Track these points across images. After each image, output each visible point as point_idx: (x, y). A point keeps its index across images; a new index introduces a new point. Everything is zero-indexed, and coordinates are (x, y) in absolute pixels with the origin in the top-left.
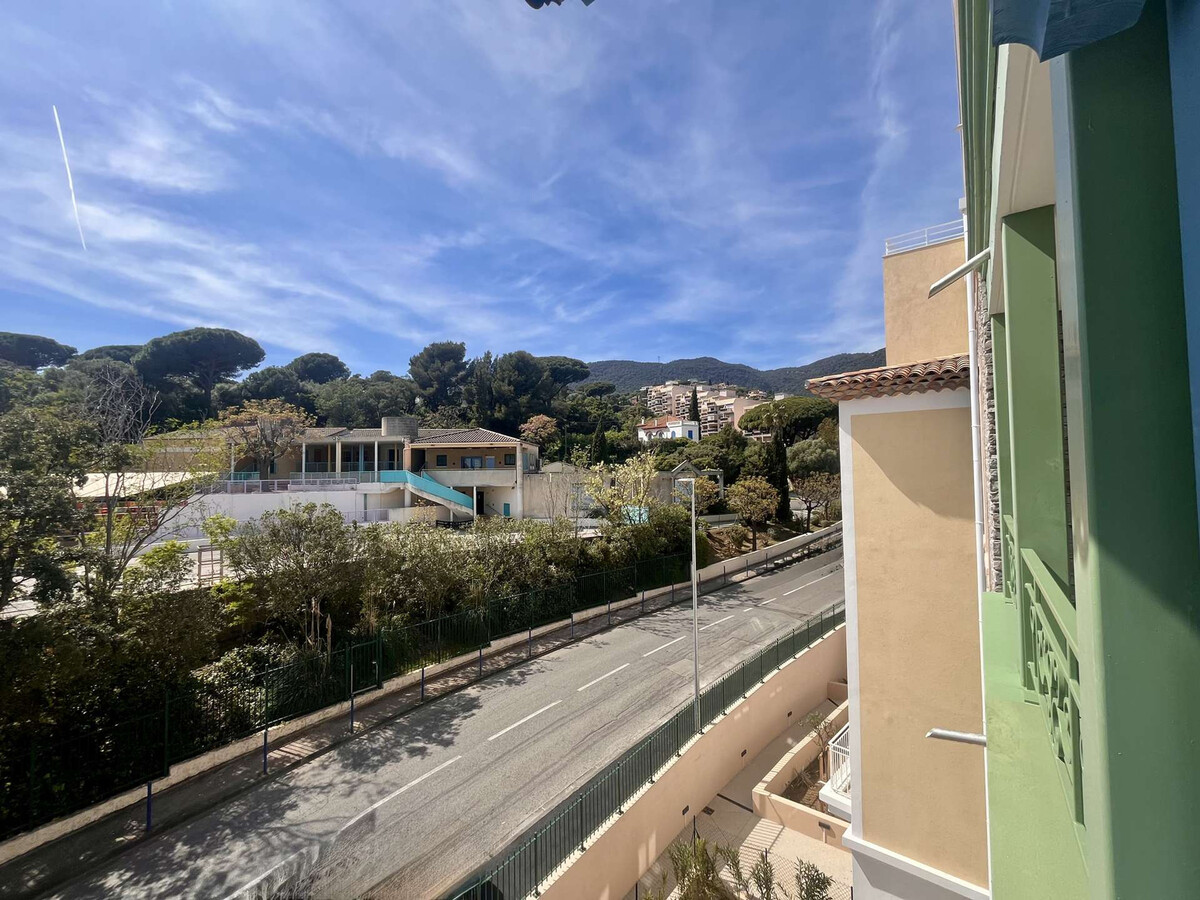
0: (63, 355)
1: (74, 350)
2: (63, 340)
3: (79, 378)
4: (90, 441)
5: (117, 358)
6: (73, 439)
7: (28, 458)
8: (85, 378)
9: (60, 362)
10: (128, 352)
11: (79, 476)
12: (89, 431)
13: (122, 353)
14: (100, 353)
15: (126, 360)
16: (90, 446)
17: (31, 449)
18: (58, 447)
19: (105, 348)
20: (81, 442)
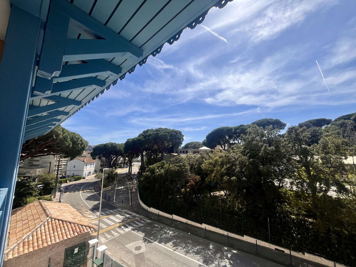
0: (328, 122)
1: (331, 120)
2: (327, 118)
3: (335, 127)
4: (347, 145)
5: (345, 119)
6: (341, 145)
7: (329, 151)
8: (337, 127)
9: (328, 124)
10: (348, 117)
11: (345, 157)
12: (345, 142)
13: (346, 117)
14: (339, 119)
15: (349, 119)
16: (347, 147)
17: (329, 148)
18: (337, 147)
19: (340, 117)
20: (343, 146)
